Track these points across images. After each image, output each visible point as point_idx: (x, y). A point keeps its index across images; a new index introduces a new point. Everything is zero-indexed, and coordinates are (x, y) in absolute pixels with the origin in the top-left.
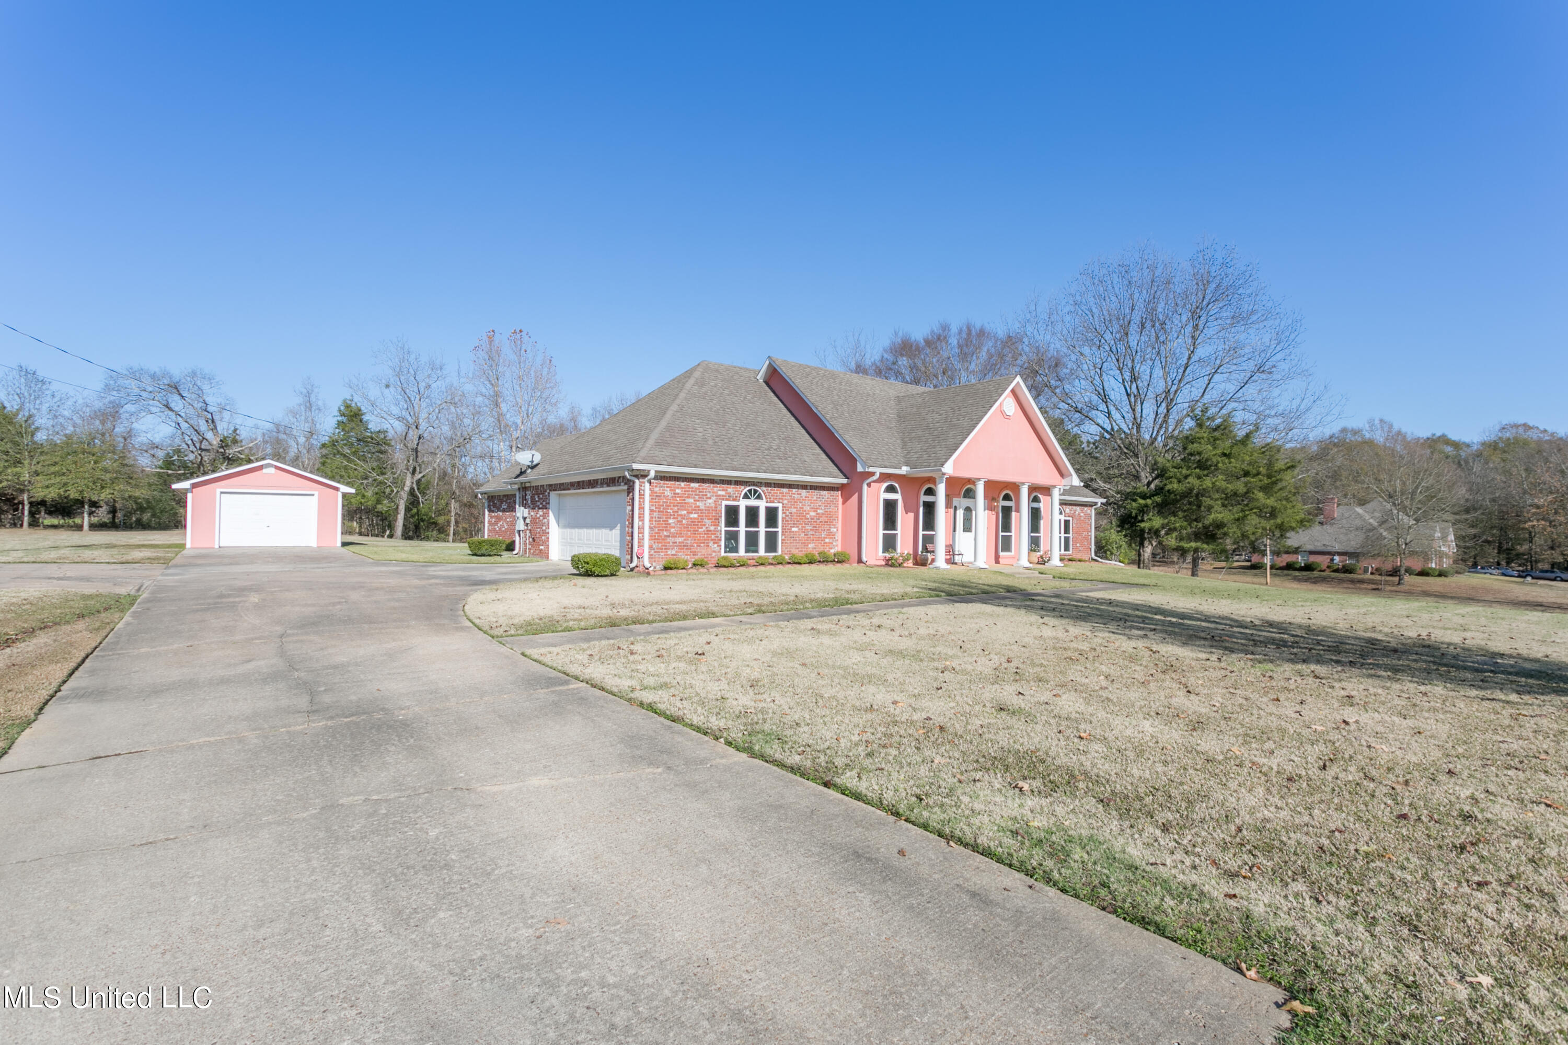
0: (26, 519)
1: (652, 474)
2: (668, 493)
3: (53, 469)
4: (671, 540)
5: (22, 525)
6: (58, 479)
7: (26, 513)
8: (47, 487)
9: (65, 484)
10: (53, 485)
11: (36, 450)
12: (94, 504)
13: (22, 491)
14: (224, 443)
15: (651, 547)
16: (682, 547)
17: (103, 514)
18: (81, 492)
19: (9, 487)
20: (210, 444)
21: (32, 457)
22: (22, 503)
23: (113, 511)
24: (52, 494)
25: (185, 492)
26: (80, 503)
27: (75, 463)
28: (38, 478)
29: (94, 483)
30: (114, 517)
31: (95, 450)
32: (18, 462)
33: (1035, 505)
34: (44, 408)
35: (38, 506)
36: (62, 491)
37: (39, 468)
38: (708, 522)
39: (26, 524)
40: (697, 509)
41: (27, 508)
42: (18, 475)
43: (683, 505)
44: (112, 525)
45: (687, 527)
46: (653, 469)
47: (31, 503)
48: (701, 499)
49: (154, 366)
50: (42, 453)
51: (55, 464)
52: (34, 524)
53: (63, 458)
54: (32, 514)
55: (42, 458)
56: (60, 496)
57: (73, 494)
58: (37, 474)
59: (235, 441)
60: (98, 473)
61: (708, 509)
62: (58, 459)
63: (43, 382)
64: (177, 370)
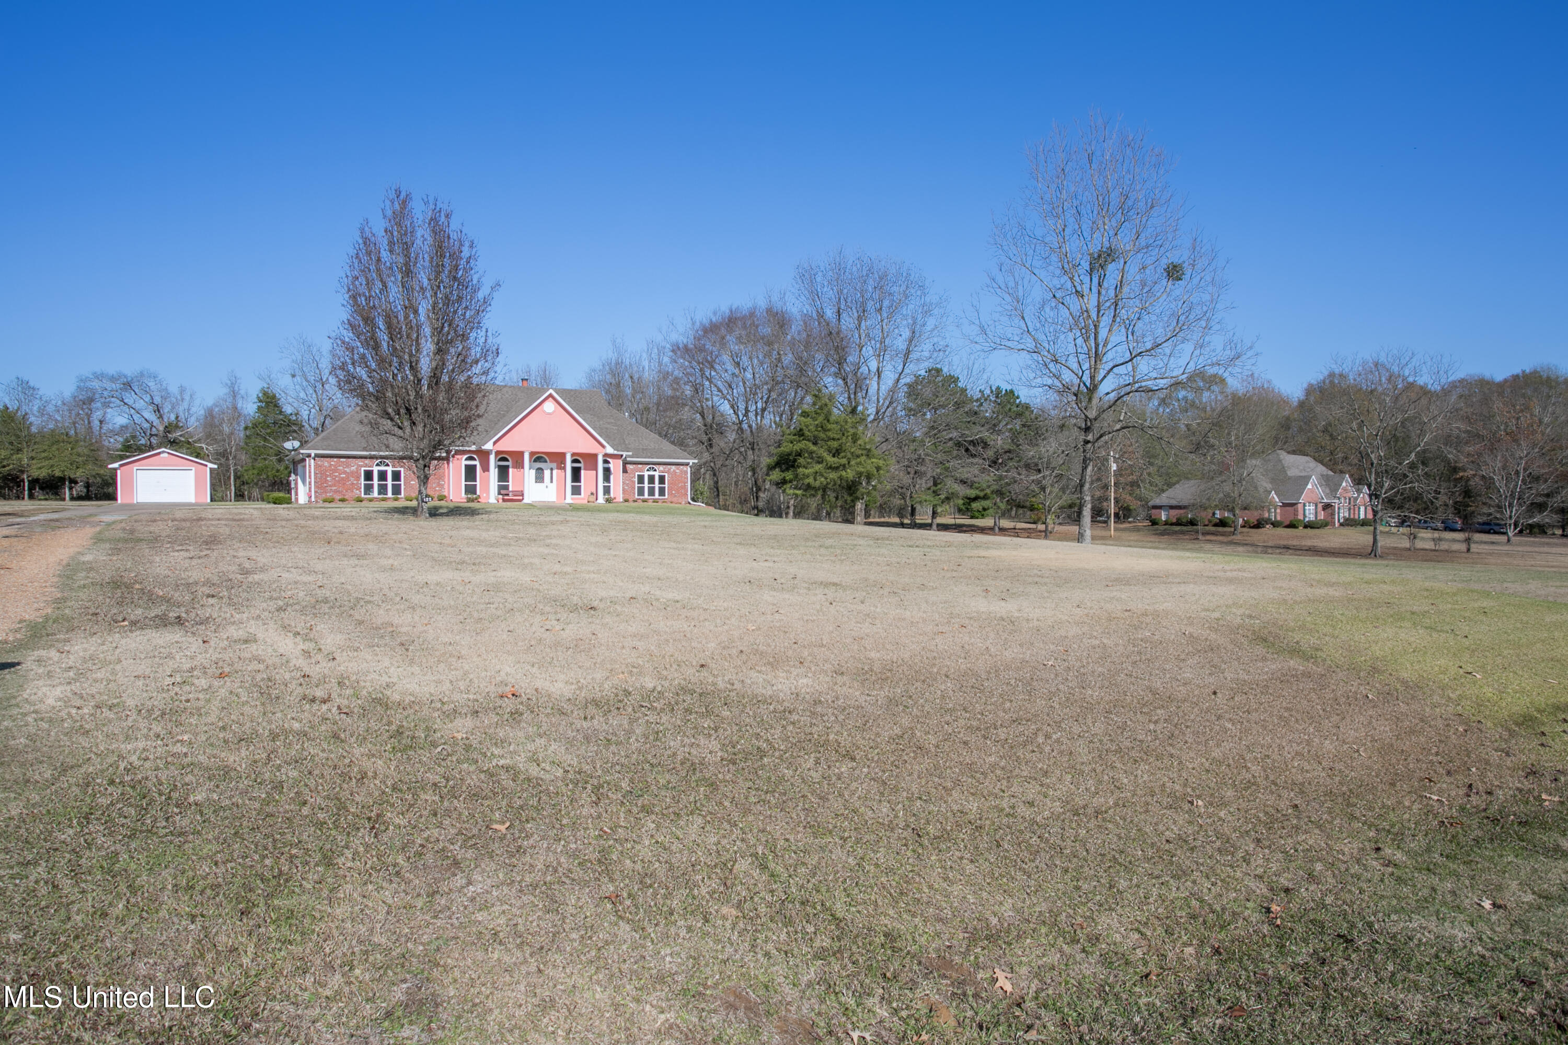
0: (26, 493)
1: (313, 455)
2: (326, 464)
3: (43, 455)
4: (329, 488)
5: (23, 498)
6: (47, 462)
7: (26, 488)
8: (40, 468)
9: (52, 466)
10: (44, 467)
11: (31, 439)
12: (73, 481)
13: (22, 472)
14: (168, 429)
15: (316, 492)
16: (336, 492)
17: (79, 489)
18: (63, 471)
19: (14, 469)
20: (158, 430)
21: (28, 446)
22: (23, 481)
23: (88, 486)
24: (43, 474)
25: (116, 469)
26: (62, 480)
27: (58, 449)
28: (34, 462)
29: (71, 464)
30: (88, 491)
31: (72, 440)
32: (19, 450)
33: (606, 465)
34: (35, 408)
35: (34, 482)
36: (50, 471)
37: (33, 454)
38: (352, 479)
39: (26, 497)
40: (345, 472)
41: (26, 484)
42: (20, 460)
43: (336, 470)
44: (87, 497)
45: (339, 481)
46: (313, 452)
47: (29, 481)
48: (347, 467)
49: (112, 370)
50: (35, 443)
51: (44, 451)
52: (31, 497)
53: (50, 446)
54: (30, 489)
55: (36, 447)
56: (49, 475)
57: (58, 473)
58: (33, 458)
59: (177, 427)
60: (74, 457)
61: (352, 472)
62: (46, 447)
63: (34, 389)
64: (130, 370)
